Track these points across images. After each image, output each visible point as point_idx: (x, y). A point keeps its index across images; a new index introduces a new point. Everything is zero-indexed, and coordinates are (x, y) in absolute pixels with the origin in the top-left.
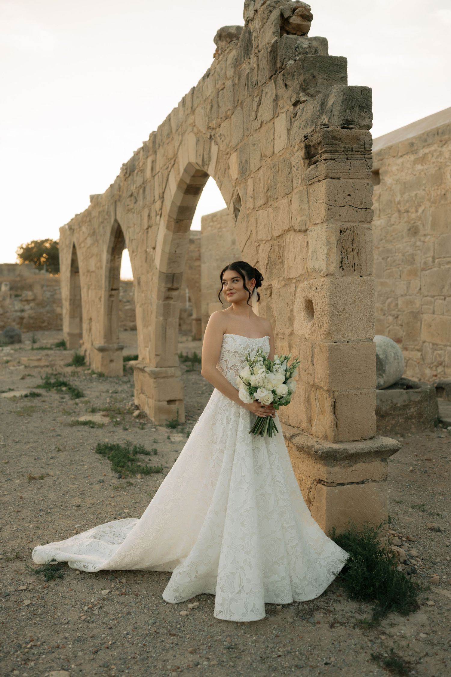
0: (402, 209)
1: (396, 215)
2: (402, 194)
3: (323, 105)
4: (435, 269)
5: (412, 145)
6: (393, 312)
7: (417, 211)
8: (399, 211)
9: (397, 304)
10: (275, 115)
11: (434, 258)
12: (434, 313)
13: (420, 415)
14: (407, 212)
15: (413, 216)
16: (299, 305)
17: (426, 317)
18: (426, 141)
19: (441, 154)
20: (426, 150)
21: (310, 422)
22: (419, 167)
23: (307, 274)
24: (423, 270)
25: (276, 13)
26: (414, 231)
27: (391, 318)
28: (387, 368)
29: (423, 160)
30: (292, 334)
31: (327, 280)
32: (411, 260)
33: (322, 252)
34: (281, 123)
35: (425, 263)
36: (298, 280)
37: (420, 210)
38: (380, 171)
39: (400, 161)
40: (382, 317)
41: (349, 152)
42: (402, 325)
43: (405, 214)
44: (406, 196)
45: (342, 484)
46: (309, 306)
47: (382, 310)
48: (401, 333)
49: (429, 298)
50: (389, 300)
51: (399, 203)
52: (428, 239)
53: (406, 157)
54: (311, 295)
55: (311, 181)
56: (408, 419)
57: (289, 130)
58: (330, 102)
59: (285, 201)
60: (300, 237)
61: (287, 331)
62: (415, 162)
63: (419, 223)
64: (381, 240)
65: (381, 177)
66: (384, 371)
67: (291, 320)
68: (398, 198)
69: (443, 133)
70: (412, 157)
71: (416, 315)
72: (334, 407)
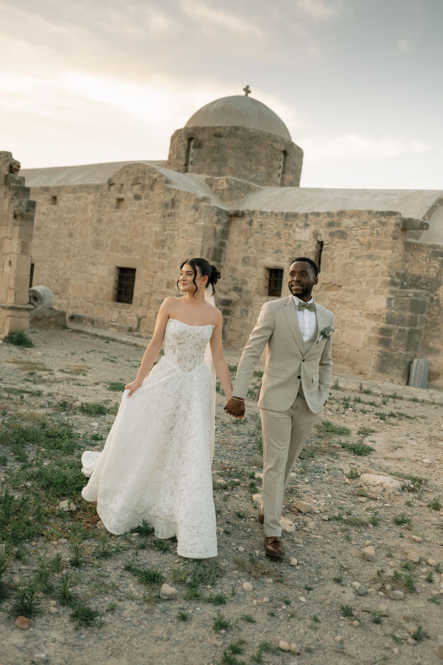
0: (67, 222)
1: (63, 224)
2: (67, 214)
3: (21, 203)
4: (79, 257)
5: (74, 189)
6: (56, 278)
7: (73, 225)
8: (65, 223)
9: (58, 274)
10: (5, 198)
11: (79, 252)
12: (76, 280)
13: (56, 322)
14: (69, 224)
15: (71, 227)
16: (7, 262)
17: (72, 282)
18: (81, 189)
19: (87, 199)
20: (81, 194)
21: (7, 299)
22: (76, 202)
23: (11, 253)
24: (73, 257)
25: (8, 164)
26: (71, 235)
27: (54, 281)
28: (44, 301)
29: (79, 198)
30: (3, 272)
31: (17, 256)
32: (68, 250)
33: (16, 247)
34: (6, 202)
35: (74, 253)
36: (7, 254)
37: (75, 225)
38: (58, 198)
39: (68, 195)
40: (50, 280)
41: (27, 219)
42: (60, 285)
43: (67, 225)
44: (69, 215)
45: (15, 317)
46: (10, 263)
47: (50, 276)
48: (59, 289)
49: (74, 272)
50: (55, 271)
51: (65, 218)
52: (77, 241)
53: (71, 195)
54: (11, 259)
55: (15, 225)
56: (51, 323)
57: (9, 205)
58: (23, 203)
59: (5, 228)
60: (9, 241)
61: (2, 271)
62: (76, 198)
63: (73, 232)
64: (54, 236)
65: (57, 201)
66: (43, 302)
67: (3, 267)
68: (65, 216)
69: (89, 188)
70: (74, 196)
71: (67, 280)
72: (15, 294)
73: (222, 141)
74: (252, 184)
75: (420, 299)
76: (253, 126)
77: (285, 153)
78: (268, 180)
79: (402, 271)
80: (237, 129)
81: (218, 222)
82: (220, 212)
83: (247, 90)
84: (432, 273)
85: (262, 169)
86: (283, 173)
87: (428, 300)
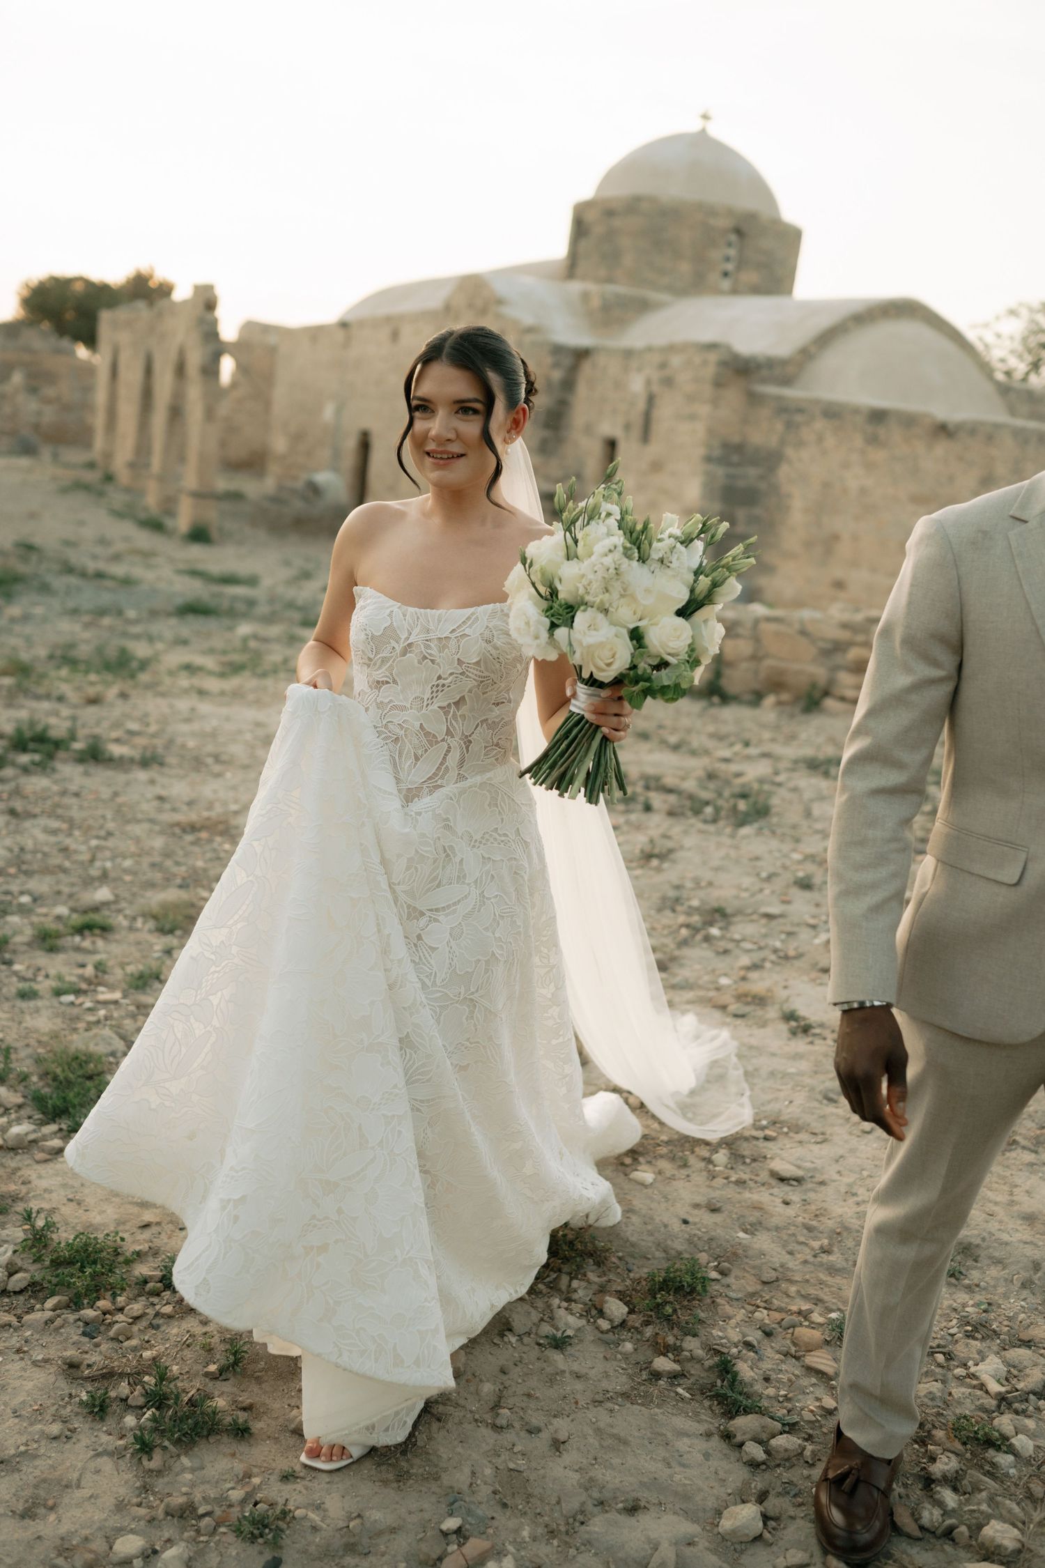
72: (200, 475)
73: (617, 223)
74: (653, 295)
75: (741, 483)
76: (674, 190)
77: (739, 232)
78: (697, 285)
79: (736, 439)
80: (637, 199)
81: (556, 365)
82: (558, 350)
83: (705, 117)
84: (773, 441)
85: (685, 267)
86: (739, 268)
87: (762, 486)
